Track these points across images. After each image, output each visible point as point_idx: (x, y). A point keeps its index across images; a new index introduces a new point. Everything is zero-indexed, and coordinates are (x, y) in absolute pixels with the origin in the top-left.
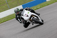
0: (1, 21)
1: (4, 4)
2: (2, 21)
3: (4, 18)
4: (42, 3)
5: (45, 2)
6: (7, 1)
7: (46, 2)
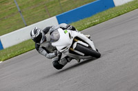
0: (6, 55)
1: (13, 14)
2: (8, 55)
3: (14, 46)
4: (105, 12)
5: (111, 9)
6: (20, 7)
7: (113, 9)
